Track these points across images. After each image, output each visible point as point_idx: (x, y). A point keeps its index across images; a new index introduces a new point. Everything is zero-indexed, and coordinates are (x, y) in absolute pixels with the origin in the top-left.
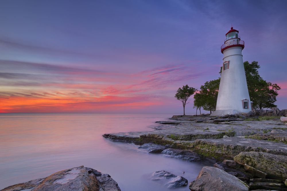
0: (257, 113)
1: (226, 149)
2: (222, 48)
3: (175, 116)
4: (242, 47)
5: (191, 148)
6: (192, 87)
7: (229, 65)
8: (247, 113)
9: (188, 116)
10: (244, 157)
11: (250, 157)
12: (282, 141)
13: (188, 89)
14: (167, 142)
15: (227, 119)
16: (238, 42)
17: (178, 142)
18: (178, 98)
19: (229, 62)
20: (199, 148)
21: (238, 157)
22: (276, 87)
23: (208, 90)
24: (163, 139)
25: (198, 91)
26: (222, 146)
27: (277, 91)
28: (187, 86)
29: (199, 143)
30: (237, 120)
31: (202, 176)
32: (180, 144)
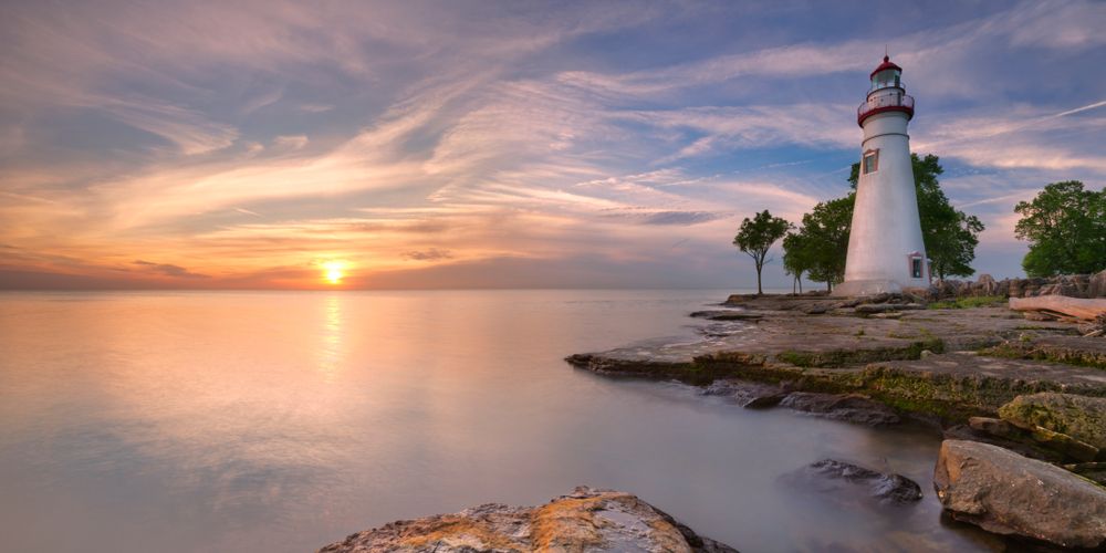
0: (946, 289)
1: (960, 387)
2: (861, 113)
3: (737, 296)
4: (908, 112)
5: (859, 388)
6: (779, 216)
7: (877, 161)
8: (924, 289)
9: (773, 296)
10: (1029, 409)
11: (1044, 409)
12: (1062, 361)
13: (771, 221)
14: (781, 375)
15: (886, 305)
16: (899, 102)
17: (815, 372)
18: (743, 248)
19: (878, 151)
20: (882, 388)
21: (1013, 408)
22: (975, 223)
23: (821, 225)
24: (767, 365)
25: (795, 228)
26: (948, 380)
27: (976, 234)
28: (766, 215)
29: (880, 373)
30: (911, 308)
31: (965, 470)
32: (825, 379)
